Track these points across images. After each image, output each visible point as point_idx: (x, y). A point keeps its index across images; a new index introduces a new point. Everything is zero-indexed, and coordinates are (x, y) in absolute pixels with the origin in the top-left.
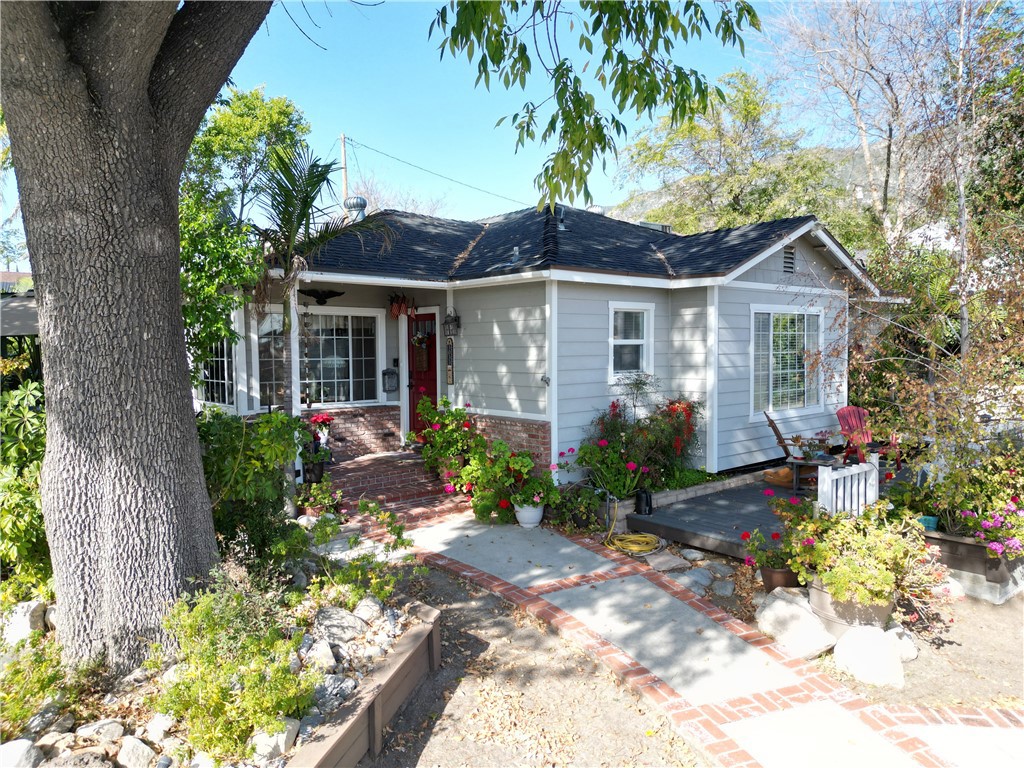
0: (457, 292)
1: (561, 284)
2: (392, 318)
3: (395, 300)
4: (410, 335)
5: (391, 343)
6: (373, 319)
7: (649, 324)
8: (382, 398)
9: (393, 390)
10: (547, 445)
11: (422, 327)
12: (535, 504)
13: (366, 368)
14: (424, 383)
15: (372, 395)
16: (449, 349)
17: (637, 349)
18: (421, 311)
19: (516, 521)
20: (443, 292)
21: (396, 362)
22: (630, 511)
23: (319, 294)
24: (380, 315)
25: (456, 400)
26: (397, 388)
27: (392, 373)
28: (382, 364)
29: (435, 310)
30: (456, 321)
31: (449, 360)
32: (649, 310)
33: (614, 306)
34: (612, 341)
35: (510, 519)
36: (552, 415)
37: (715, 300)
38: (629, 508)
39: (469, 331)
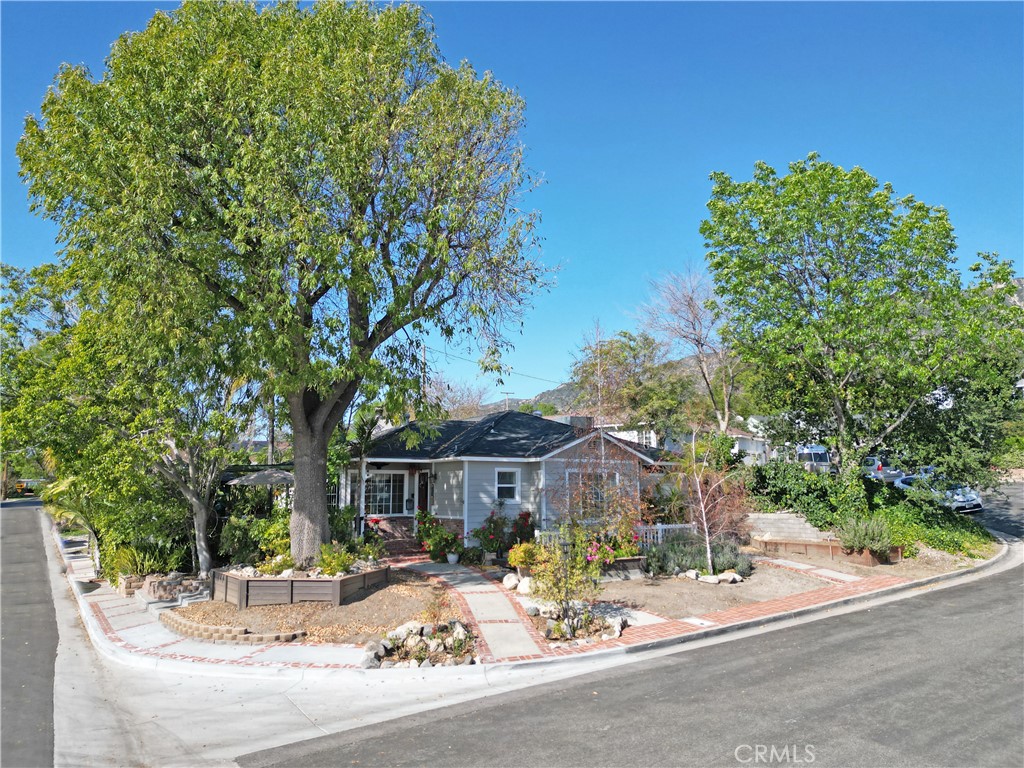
0: (436, 464)
1: (469, 462)
2: (412, 475)
3: (412, 467)
4: (420, 482)
5: (410, 487)
6: (403, 475)
7: (518, 478)
8: (406, 513)
9: (411, 509)
10: (463, 529)
11: (423, 477)
12: (456, 553)
13: (398, 497)
14: (423, 506)
15: (401, 511)
16: (432, 489)
17: (511, 488)
18: (423, 471)
19: (447, 562)
20: (430, 464)
21: (413, 495)
23: (379, 466)
24: (406, 473)
25: (434, 510)
26: (413, 508)
27: (410, 501)
28: (406, 497)
29: (428, 471)
30: (435, 477)
31: (432, 494)
32: (518, 471)
33: (498, 470)
34: (497, 485)
35: (445, 561)
36: (465, 517)
37: (543, 467)
38: (493, 556)
39: (438, 481)
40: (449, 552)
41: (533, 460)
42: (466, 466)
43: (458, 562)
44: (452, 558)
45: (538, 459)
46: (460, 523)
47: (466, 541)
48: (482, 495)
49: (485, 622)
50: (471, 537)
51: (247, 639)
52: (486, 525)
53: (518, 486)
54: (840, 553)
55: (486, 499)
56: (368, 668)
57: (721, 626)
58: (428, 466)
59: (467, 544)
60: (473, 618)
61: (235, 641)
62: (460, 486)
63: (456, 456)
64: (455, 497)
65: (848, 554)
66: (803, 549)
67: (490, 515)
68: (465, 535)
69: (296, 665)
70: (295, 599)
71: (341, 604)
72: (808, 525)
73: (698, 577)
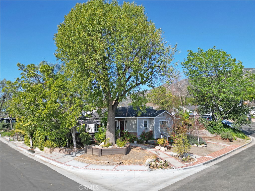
0: (127, 118)
2: (119, 121)
3: (119, 119)
4: (121, 123)
5: (118, 124)
7: (148, 122)
10: (137, 135)
12: (136, 141)
14: (122, 129)
16: (126, 125)
17: (147, 125)
18: (122, 120)
19: (134, 143)
20: (125, 118)
22: (146, 142)
24: (117, 121)
25: (126, 130)
29: (124, 120)
30: (127, 122)
32: (148, 120)
33: (144, 120)
34: (144, 124)
36: (138, 132)
37: (154, 119)
41: (152, 118)
42: (137, 119)
43: (137, 143)
46: (136, 133)
48: (141, 126)
49: (164, 158)
50: (140, 137)
51: (109, 164)
53: (148, 124)
54: (221, 139)
55: (141, 127)
56: (150, 171)
57: (215, 158)
58: (125, 119)
59: (138, 138)
60: (160, 157)
61: (106, 165)
62: (136, 124)
64: (134, 127)
65: (223, 140)
66: (211, 139)
69: (131, 170)
70: (114, 153)
71: (126, 155)
72: (209, 133)
73: (198, 146)
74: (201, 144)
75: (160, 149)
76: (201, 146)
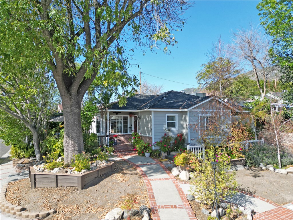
0: (140, 112)
1: (154, 111)
2: (131, 117)
3: (131, 114)
4: (134, 120)
5: (130, 121)
6: (127, 117)
7: (177, 118)
8: (129, 133)
9: (131, 131)
10: (152, 141)
11: (135, 117)
13: (125, 126)
14: (136, 130)
15: (127, 132)
16: (139, 123)
17: (174, 123)
18: (135, 115)
19: (145, 156)
21: (131, 125)
23: (117, 113)
24: (128, 116)
25: (140, 132)
27: (130, 128)
28: (129, 126)
29: (137, 115)
30: (140, 118)
31: (139, 125)
32: (176, 115)
33: (167, 115)
34: (167, 122)
35: (144, 155)
36: (153, 136)
37: (188, 113)
38: (166, 154)
39: (141, 119)
40: (146, 152)
41: (184, 110)
42: (153, 113)
43: (150, 156)
44: (147, 155)
45: (186, 110)
46: (151, 138)
47: (153, 147)
49: (162, 207)
50: (156, 145)
51: (21, 215)
52: (162, 140)
53: (176, 122)
58: (137, 113)
59: (153, 148)
60: (155, 203)
61: (15, 215)
63: (148, 108)
67: (164, 135)
68: (153, 144)
70: (59, 185)
71: (82, 189)
73: (275, 170)
74: (284, 166)
75: (178, 175)
76: (283, 171)
